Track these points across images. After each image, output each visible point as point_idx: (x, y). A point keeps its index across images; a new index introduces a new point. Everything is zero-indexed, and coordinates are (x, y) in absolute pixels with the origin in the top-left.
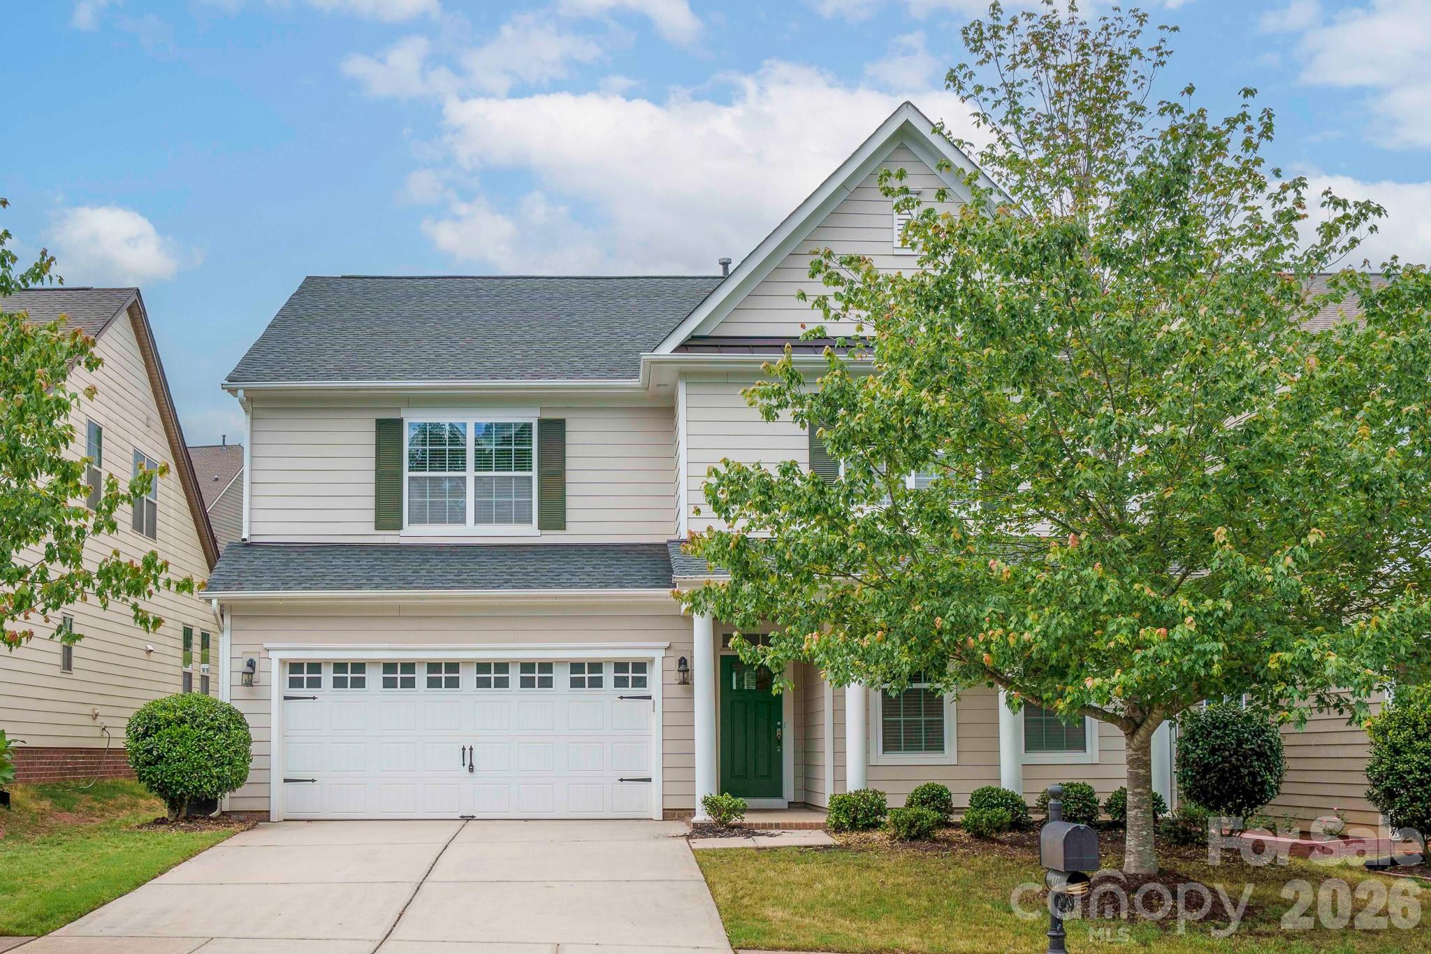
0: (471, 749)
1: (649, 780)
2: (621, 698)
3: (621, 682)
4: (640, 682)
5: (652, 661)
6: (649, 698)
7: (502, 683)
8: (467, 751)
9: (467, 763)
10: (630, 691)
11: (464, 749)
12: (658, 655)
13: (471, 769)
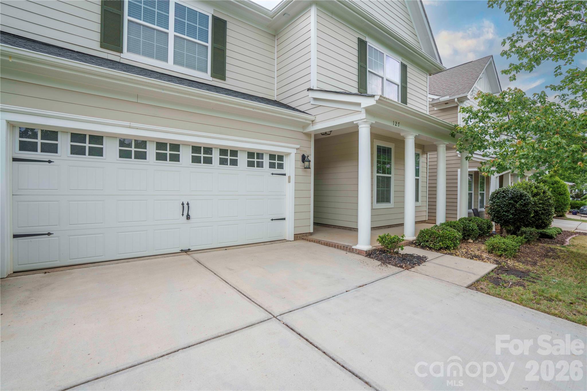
0: (188, 204)
1: (284, 219)
2: (273, 174)
3: (272, 166)
4: (281, 166)
5: (288, 154)
6: (285, 175)
7: (208, 161)
8: (186, 206)
9: (185, 213)
10: (276, 171)
11: (183, 204)
12: (293, 151)
13: (188, 217)
